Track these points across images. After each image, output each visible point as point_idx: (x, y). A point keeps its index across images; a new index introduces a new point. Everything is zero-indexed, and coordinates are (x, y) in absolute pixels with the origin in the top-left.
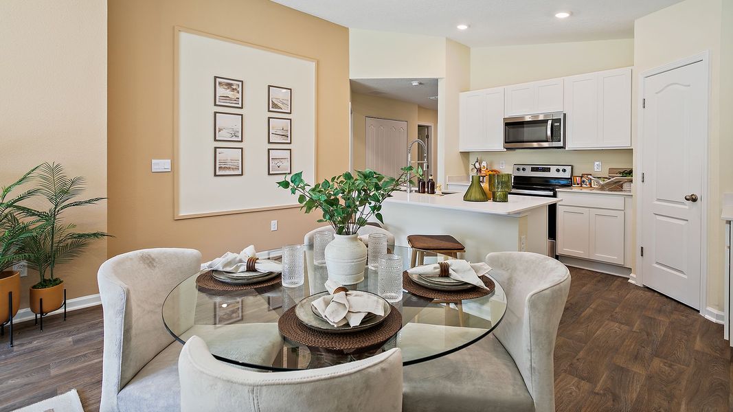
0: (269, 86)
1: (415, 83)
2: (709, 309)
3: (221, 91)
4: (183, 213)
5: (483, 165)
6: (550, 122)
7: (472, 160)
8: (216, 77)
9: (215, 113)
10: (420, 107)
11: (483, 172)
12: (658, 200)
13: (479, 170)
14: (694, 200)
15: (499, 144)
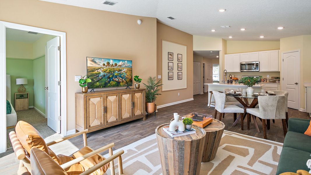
0: (178, 54)
1: (211, 52)
2: (301, 109)
3: (170, 56)
4: (163, 90)
5: (232, 76)
6: (255, 64)
7: (228, 75)
8: (168, 52)
9: (168, 62)
10: (203, 57)
11: (233, 79)
12: (288, 84)
13: (231, 78)
14: (297, 84)
15: (238, 70)
